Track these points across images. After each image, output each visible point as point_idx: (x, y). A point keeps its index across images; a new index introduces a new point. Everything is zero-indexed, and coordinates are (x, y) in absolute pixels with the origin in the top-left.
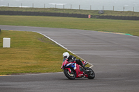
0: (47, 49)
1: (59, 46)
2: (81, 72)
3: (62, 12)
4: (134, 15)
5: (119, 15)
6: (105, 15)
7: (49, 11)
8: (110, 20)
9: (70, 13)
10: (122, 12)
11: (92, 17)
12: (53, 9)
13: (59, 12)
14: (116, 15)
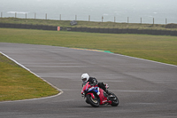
0: (4, 71)
1: (20, 66)
2: (105, 98)
3: (24, 23)
4: (116, 27)
5: (97, 27)
6: (78, 26)
7: (7, 22)
8: (85, 34)
9: (34, 23)
10: (99, 23)
11: (62, 29)
12: (13, 18)
13: (19, 22)
14: (92, 27)
